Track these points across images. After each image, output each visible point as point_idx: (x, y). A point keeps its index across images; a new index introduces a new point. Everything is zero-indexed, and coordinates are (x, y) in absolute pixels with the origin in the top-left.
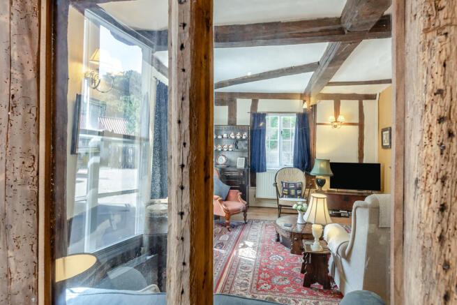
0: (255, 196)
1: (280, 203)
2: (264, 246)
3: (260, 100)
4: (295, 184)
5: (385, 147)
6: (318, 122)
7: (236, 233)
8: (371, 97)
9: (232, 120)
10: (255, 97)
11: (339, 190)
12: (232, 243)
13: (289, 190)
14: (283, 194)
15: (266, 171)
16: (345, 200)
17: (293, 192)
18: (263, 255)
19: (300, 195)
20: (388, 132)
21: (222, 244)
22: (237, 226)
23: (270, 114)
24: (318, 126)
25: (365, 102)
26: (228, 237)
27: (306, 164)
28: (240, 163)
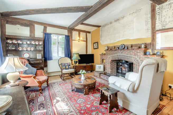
0: (47, 72)
1: (63, 72)
2: (68, 96)
3: (48, 27)
4: (68, 64)
5: (94, 49)
6: (73, 39)
7: (46, 93)
8: (89, 32)
9: (32, 35)
10: (45, 25)
11: (81, 64)
12: (49, 101)
13: (66, 66)
14: (63, 69)
15: (52, 60)
16: (84, 67)
17: (67, 67)
18: (73, 102)
19: (70, 68)
20: (97, 43)
21: (42, 104)
22: (44, 89)
23: (53, 34)
24: (73, 41)
25: (88, 34)
26: (43, 98)
27: (70, 56)
28: (39, 56)
